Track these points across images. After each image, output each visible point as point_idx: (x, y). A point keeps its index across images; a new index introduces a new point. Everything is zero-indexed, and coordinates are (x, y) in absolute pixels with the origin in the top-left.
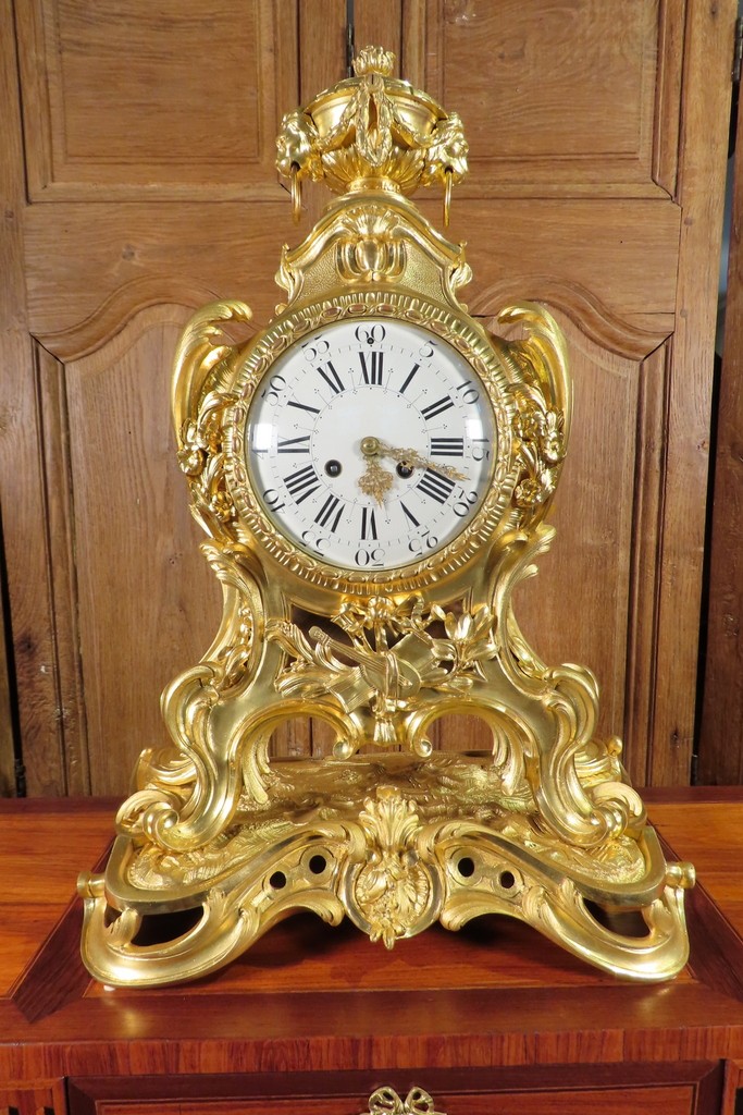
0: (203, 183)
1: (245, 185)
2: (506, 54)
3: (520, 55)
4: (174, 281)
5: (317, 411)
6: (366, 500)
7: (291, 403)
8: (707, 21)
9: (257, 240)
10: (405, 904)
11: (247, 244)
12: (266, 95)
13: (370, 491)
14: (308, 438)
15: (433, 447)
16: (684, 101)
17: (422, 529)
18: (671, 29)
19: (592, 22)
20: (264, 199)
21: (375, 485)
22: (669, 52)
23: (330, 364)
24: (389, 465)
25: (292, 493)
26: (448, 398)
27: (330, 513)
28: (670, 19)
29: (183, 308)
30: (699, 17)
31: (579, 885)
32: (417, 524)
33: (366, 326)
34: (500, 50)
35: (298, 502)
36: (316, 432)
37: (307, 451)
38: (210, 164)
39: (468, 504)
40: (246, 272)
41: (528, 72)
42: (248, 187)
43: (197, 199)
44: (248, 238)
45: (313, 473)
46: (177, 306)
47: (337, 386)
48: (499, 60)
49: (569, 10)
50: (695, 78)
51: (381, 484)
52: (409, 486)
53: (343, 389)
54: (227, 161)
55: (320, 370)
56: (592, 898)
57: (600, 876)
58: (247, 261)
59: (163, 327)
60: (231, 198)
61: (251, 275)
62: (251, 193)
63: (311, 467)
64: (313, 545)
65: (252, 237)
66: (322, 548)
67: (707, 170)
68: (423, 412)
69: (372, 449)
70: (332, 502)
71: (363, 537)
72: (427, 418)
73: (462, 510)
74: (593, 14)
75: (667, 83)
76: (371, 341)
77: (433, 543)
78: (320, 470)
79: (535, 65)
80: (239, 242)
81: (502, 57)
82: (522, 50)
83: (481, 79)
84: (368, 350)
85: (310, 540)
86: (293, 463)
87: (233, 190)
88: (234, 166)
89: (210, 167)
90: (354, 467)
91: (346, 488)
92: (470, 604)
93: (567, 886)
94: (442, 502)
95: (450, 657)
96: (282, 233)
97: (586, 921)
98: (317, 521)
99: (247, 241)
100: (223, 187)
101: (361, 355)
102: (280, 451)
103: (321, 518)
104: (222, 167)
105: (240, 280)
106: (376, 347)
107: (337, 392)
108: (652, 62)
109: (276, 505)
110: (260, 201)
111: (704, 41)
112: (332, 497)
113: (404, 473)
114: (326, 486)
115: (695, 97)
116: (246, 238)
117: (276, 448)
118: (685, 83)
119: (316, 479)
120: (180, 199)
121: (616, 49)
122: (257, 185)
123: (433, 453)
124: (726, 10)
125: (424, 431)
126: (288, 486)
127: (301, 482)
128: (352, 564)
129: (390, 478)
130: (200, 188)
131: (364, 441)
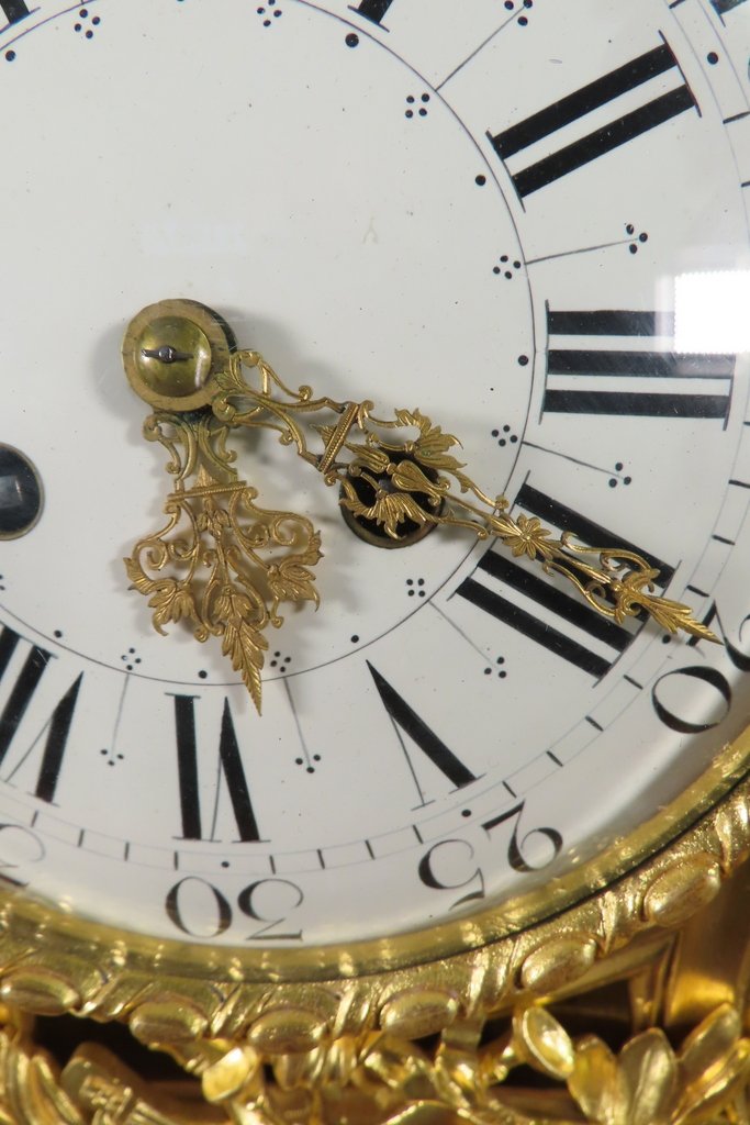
6: (183, 661)
13: (198, 614)
15: (560, 362)
17: (485, 798)
21: (220, 583)
26: (661, 59)
32: (459, 775)
39: (729, 670)
51: (258, 582)
52: (415, 587)
68: (507, 143)
69: (191, 381)
70: (14, 664)
71: (192, 828)
72: (527, 182)
73: (700, 702)
77: (539, 853)
90: (106, 482)
92: (659, 987)
94: (598, 667)
123: (556, 402)
125: (508, 267)
128: (153, 923)
129: (307, 547)
131: (136, 332)
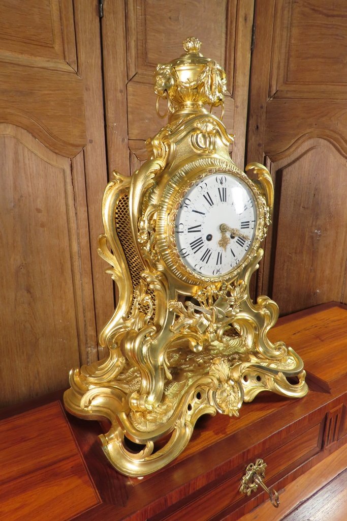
0: (22, 53)
1: (47, 59)
2: (172, 18)
3: (177, 20)
4: (8, 110)
5: (204, 214)
6: (220, 249)
7: (193, 211)
8: (244, 22)
9: (57, 92)
10: (233, 399)
11: (51, 94)
12: (54, 8)
13: (222, 245)
14: (200, 226)
15: (242, 225)
16: (236, 55)
17: (236, 258)
18: (231, 22)
19: (204, 12)
20: (58, 69)
21: (223, 243)
22: (231, 32)
23: (207, 193)
24: (228, 235)
25: (193, 249)
27: (206, 256)
28: (231, 18)
29: (15, 126)
30: (241, 20)
31: (284, 373)
32: (234, 256)
33: (219, 176)
34: (169, 15)
35: (195, 253)
36: (204, 223)
37: (200, 231)
38: (25, 43)
39: (249, 245)
40: (52, 109)
41: (180, 28)
42: (48, 61)
43: (20, 63)
44: (52, 91)
45: (202, 240)
46: (11, 125)
47: (211, 203)
48: (169, 20)
49: (196, 3)
50: (239, 46)
52: (234, 242)
53: (213, 204)
54: (37, 43)
55: (204, 196)
56: (288, 376)
57: (287, 368)
58: (52, 103)
59: (4, 137)
60: (40, 65)
61: (55, 111)
62: (51, 65)
63: (201, 238)
64: (198, 270)
65: (54, 90)
66: (202, 271)
67: (243, 86)
69: (223, 229)
70: (208, 251)
71: (217, 264)
73: (247, 248)
74: (205, 8)
75: (230, 46)
76: (221, 183)
77: (237, 262)
78: (204, 238)
79: (183, 26)
80: (46, 92)
81: (170, 18)
82: (178, 17)
83: (162, 27)
84: (221, 187)
85: (197, 268)
86: (194, 237)
87: (40, 61)
88: (39, 47)
89: (24, 44)
90: (217, 236)
91: (213, 245)
92: (238, 282)
93: (280, 374)
94: (242, 246)
95: (232, 303)
96: (71, 90)
97: (287, 384)
98: (201, 260)
99: (51, 92)
100: (33, 58)
101: (219, 189)
102: (189, 232)
103: (203, 259)
104: (32, 46)
105: (49, 114)
106: (224, 186)
107: (211, 205)
108: (224, 36)
109: (185, 255)
110: (57, 70)
111: (243, 31)
112: (208, 249)
113: (232, 237)
114: (207, 245)
115: (239, 54)
116: (51, 90)
117: (187, 230)
118: (236, 48)
119: (203, 243)
120: (10, 62)
121: (213, 26)
122: (54, 60)
123: (241, 228)
124: (250, 20)
125: (239, 220)
126: (191, 247)
127: (196, 245)
128: (211, 275)
129: (228, 240)
130: (20, 56)
131: (221, 225)
